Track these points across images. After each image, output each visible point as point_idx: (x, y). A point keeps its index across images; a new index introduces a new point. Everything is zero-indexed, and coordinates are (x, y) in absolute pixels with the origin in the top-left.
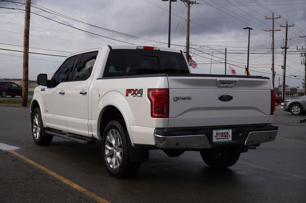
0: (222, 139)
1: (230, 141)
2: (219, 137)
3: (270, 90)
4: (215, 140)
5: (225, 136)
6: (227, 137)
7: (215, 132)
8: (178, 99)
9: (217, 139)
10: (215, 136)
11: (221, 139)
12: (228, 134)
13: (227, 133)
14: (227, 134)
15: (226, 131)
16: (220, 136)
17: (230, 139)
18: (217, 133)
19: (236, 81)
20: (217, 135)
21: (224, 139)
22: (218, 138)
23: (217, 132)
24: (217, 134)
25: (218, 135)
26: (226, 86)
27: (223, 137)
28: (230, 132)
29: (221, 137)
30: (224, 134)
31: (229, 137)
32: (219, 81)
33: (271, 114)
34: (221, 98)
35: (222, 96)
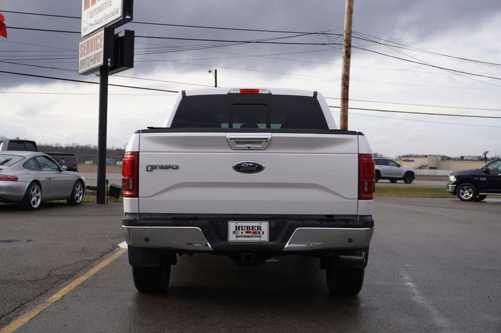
0: (249, 237)
1: (264, 242)
2: (242, 233)
3: (357, 155)
4: (232, 238)
5: (255, 233)
6: (258, 235)
7: (232, 225)
8: (153, 168)
9: (237, 237)
10: (234, 232)
11: (245, 236)
12: (261, 230)
13: (259, 228)
14: (258, 230)
15: (256, 224)
16: (244, 232)
17: (265, 238)
18: (236, 227)
19: (267, 139)
20: (236, 230)
21: (251, 237)
22: (240, 234)
23: (238, 225)
25: (239, 230)
26: (249, 148)
27: (250, 235)
28: (265, 226)
29: (244, 234)
30: (252, 230)
31: (262, 236)
32: (231, 139)
33: (360, 198)
34: (238, 168)
35: (242, 164)
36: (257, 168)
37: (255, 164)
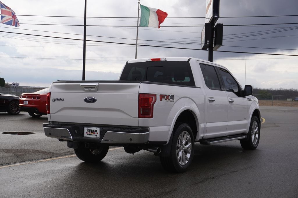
0: (92, 135)
1: (98, 138)
2: (89, 133)
4: (85, 135)
5: (94, 133)
6: (96, 134)
7: (86, 129)
9: (87, 135)
10: (86, 132)
11: (90, 135)
13: (96, 131)
16: (90, 132)
17: (98, 136)
19: (96, 86)
21: (93, 135)
22: (88, 134)
24: (88, 130)
26: (90, 90)
27: (92, 134)
28: (98, 130)
29: (90, 134)
31: (97, 135)
32: (82, 86)
33: (139, 117)
34: (86, 100)
35: (87, 98)
36: (93, 101)
37: (92, 98)
